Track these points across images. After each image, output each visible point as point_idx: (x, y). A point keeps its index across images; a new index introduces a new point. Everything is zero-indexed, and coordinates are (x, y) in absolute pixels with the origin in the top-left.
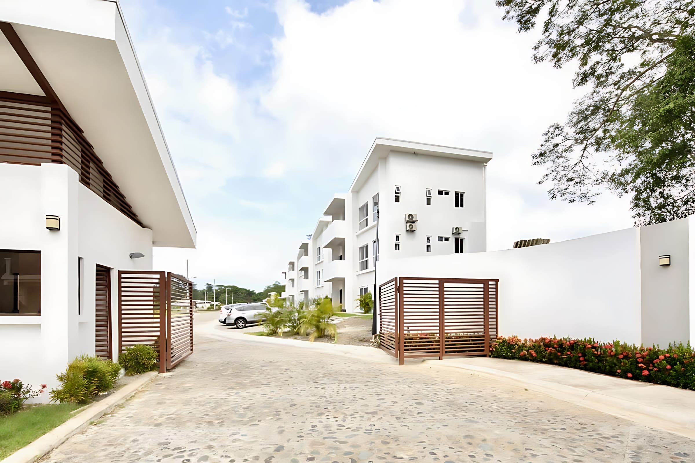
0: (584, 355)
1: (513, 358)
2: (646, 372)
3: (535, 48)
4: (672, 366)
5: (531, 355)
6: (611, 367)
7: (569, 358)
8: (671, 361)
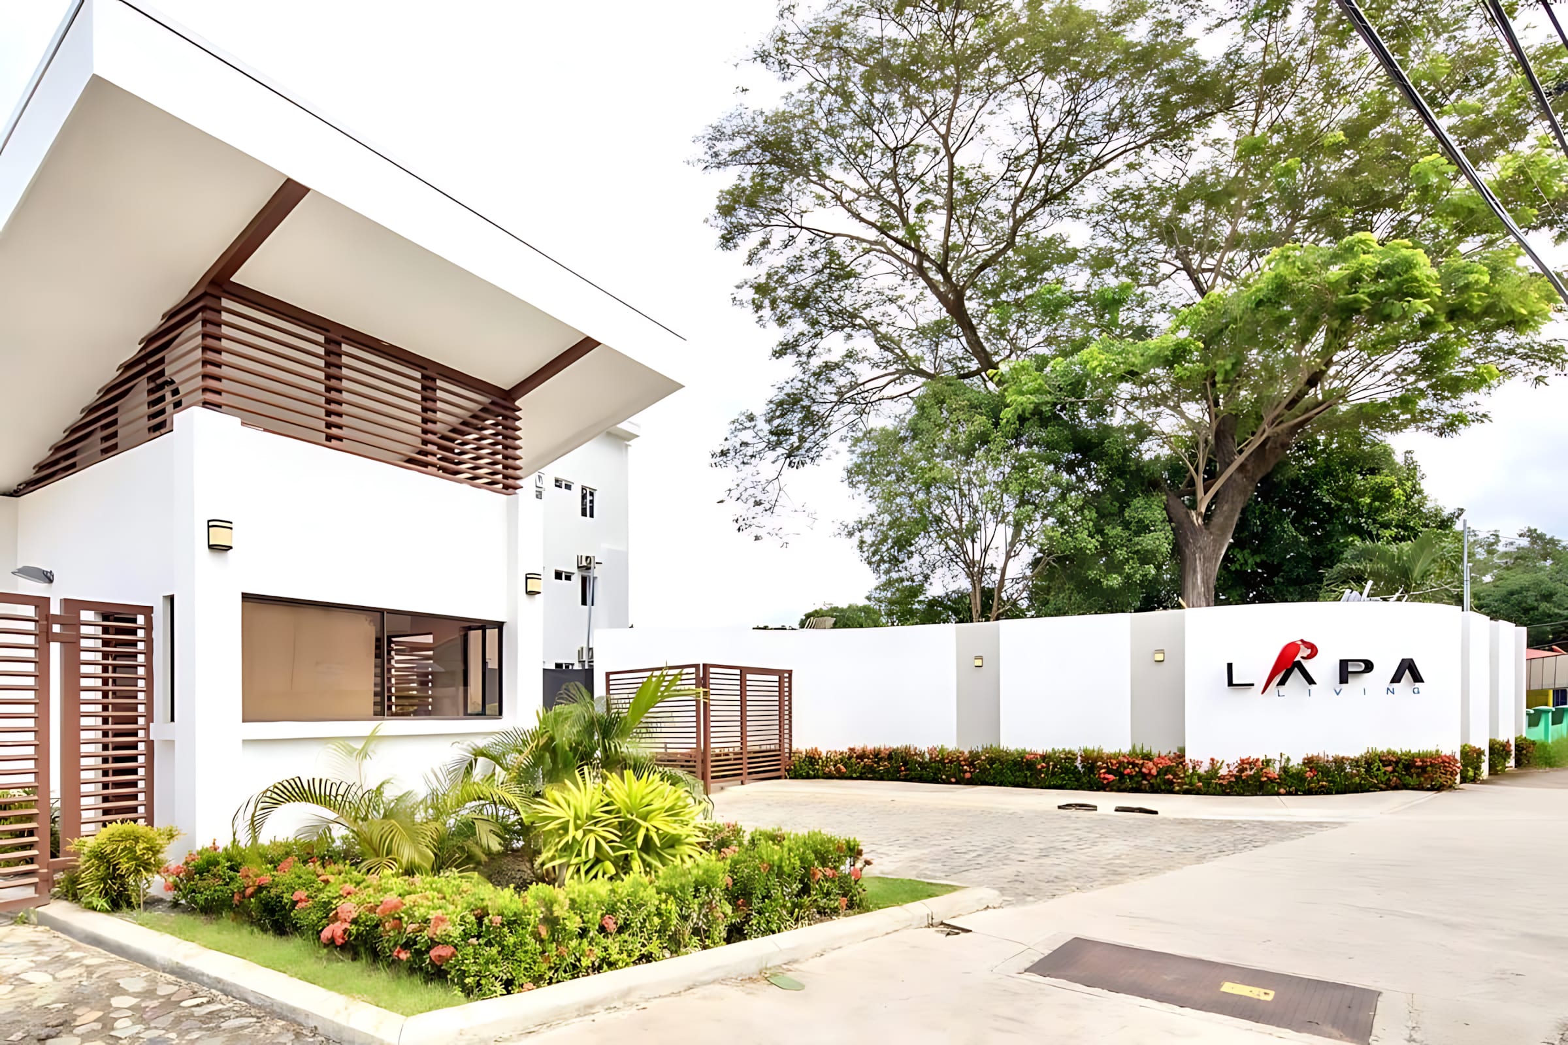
0: (906, 763)
1: (815, 777)
2: (968, 775)
3: (738, 287)
4: (991, 765)
5: (838, 770)
6: (935, 774)
7: (887, 771)
8: (991, 761)
